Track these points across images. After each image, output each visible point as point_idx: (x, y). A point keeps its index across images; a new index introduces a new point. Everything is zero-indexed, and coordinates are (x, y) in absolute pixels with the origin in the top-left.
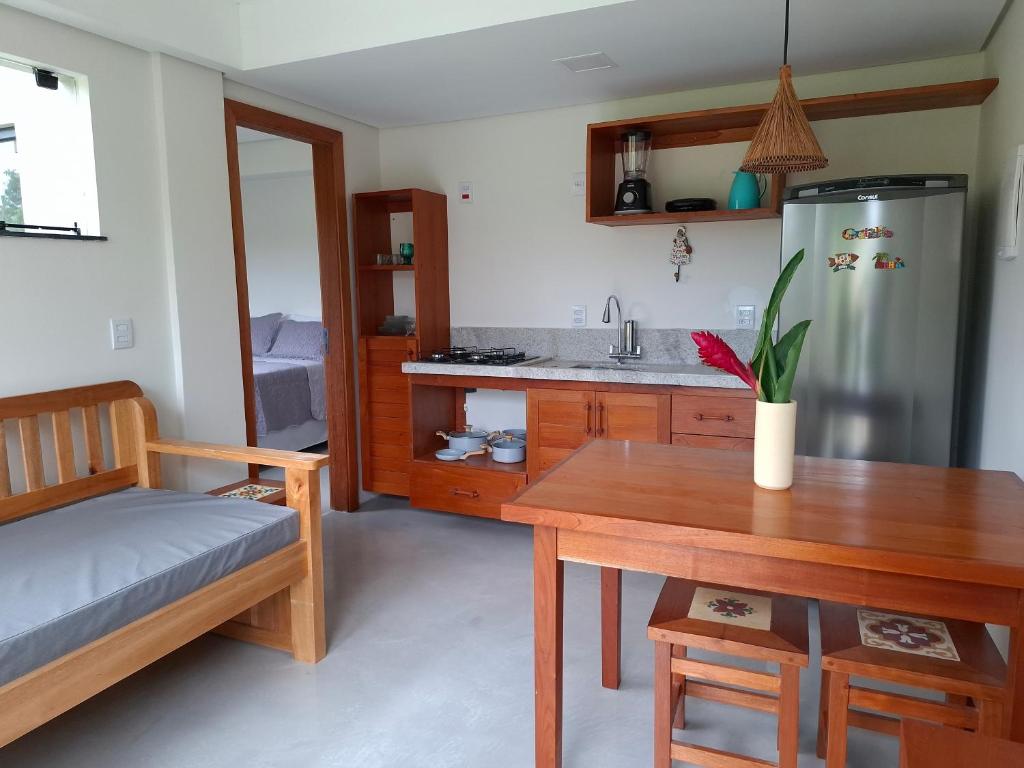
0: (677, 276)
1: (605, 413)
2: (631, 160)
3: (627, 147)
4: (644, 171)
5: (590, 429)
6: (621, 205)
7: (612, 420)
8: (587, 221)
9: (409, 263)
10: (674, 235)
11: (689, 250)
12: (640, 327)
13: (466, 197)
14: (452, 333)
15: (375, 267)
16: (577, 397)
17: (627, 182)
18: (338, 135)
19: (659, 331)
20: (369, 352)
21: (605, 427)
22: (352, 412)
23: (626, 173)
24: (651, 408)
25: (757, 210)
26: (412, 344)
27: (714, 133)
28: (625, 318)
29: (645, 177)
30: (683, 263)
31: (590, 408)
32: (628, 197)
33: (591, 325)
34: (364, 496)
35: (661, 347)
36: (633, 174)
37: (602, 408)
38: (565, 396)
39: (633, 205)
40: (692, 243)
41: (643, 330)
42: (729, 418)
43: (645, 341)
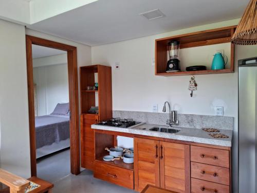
0: (191, 95)
1: (163, 150)
2: (172, 53)
3: (170, 48)
4: (177, 56)
5: (157, 156)
6: (168, 68)
7: (166, 153)
8: (156, 75)
9: (97, 90)
10: (190, 79)
11: (196, 85)
12: (178, 113)
13: (117, 67)
14: (113, 112)
15: (87, 91)
16: (152, 142)
17: (171, 60)
18: (75, 48)
19: (185, 115)
20: (84, 119)
21: (163, 155)
22: (78, 140)
23: (170, 57)
24: (182, 150)
25: (224, 70)
26: (97, 117)
27: (205, 42)
28: (172, 110)
29: (178, 58)
30: (194, 90)
31: (157, 147)
32: (171, 66)
33: (159, 112)
34: (82, 169)
35: (186, 121)
36: (173, 57)
37: (162, 148)
38: (148, 141)
39: (173, 68)
40: (197, 83)
41: (179, 114)
42: (215, 158)
43: (179, 119)
